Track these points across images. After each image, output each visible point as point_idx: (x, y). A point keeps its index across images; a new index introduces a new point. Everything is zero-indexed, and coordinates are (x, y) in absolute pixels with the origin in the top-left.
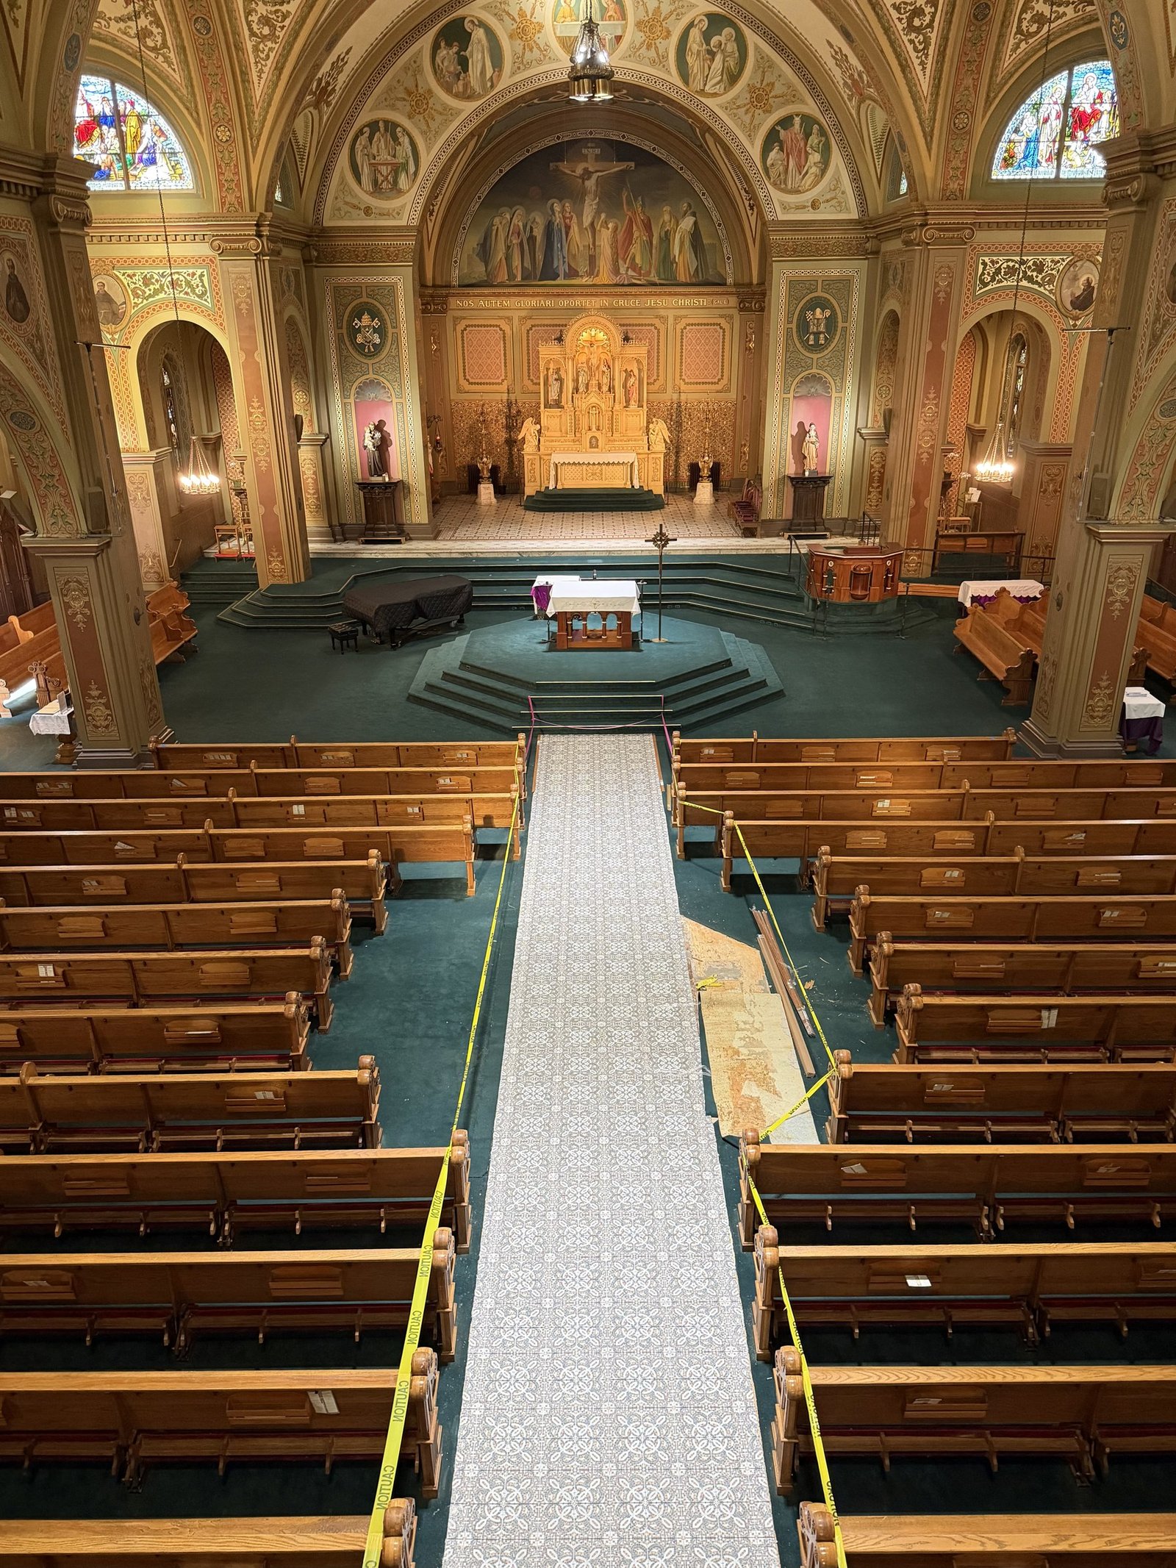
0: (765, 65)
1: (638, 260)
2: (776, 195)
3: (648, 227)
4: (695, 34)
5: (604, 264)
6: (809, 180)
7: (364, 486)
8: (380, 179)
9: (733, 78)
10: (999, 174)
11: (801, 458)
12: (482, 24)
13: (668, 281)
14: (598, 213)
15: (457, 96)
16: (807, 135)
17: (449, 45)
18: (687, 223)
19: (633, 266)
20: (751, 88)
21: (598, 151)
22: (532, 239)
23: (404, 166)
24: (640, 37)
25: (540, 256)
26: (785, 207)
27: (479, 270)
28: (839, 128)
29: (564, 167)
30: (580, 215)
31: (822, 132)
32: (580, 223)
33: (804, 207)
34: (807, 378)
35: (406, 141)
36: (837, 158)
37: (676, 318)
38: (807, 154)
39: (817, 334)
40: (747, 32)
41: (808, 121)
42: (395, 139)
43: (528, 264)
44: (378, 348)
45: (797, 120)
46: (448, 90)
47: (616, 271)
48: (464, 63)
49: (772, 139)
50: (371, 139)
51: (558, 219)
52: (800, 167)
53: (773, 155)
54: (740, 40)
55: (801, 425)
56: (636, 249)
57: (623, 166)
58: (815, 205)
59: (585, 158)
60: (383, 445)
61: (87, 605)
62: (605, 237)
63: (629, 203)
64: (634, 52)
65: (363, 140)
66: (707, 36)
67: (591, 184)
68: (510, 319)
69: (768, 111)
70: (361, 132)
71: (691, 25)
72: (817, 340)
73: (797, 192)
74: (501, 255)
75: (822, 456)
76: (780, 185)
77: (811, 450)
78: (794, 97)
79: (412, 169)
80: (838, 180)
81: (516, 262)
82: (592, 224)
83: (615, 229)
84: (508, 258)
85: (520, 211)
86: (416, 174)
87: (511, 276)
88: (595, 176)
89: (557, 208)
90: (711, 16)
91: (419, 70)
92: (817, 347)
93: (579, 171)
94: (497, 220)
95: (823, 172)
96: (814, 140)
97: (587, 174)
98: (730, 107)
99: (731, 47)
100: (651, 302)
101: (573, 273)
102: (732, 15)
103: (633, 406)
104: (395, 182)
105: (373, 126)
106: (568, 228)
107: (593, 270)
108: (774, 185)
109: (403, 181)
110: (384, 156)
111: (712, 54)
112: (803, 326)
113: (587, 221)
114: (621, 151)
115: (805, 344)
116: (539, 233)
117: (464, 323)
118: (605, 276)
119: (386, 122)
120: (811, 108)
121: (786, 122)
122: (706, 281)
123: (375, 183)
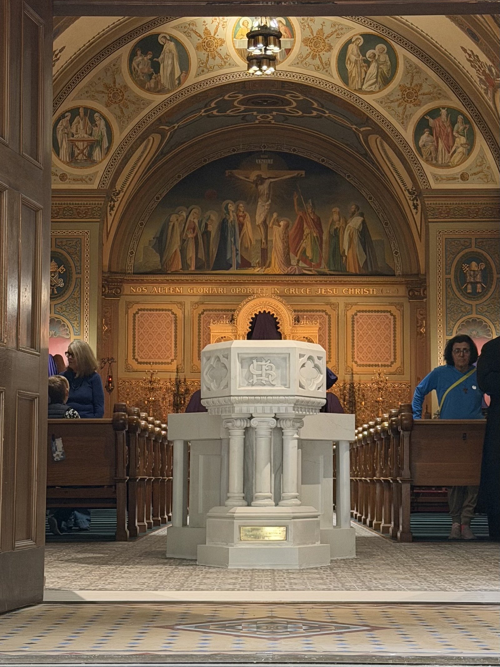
0: (413, 71)
1: (309, 254)
2: (428, 169)
3: (318, 225)
4: (353, 49)
5: (276, 258)
6: (457, 157)
8: (77, 152)
9: (386, 81)
12: (173, 39)
14: (270, 213)
15: (149, 90)
16: (453, 124)
17: (145, 53)
18: (356, 222)
19: (304, 258)
20: (402, 88)
21: (271, 161)
22: (206, 234)
23: (99, 143)
24: (306, 50)
25: (214, 249)
26: (437, 178)
27: (155, 260)
29: (239, 174)
30: (253, 214)
31: (466, 121)
32: (253, 221)
33: (454, 179)
34: (467, 322)
35: (102, 123)
36: (481, 142)
37: (347, 305)
38: (454, 137)
39: (474, 284)
40: (398, 48)
41: (453, 112)
42: (93, 121)
43: (201, 255)
44: (62, 290)
45: (444, 112)
46: (142, 85)
47: (287, 262)
48: (156, 67)
49: (423, 126)
50: (71, 121)
51: (232, 217)
53: (424, 138)
54: (392, 53)
56: (306, 244)
57: (295, 173)
58: (463, 177)
59: (258, 167)
62: (277, 232)
63: (300, 204)
64: (301, 61)
65: (64, 122)
66: (363, 50)
67: (264, 188)
68: (182, 304)
69: (418, 105)
70: (63, 116)
71: (349, 42)
72: (474, 289)
73: (448, 166)
74: (176, 247)
76: (432, 161)
78: (440, 95)
79: (105, 145)
80: (483, 157)
81: (191, 254)
82: (265, 222)
83: (287, 226)
84: (183, 250)
85: (196, 210)
86: (108, 149)
87: (185, 267)
88: (268, 182)
89: (231, 207)
90: (364, 35)
91: (118, 71)
92: (474, 295)
93: (253, 176)
94: (173, 217)
95: (469, 152)
96: (459, 126)
97: (260, 180)
98: (386, 101)
99: (384, 58)
100: (322, 290)
102: (384, 35)
104: (90, 155)
105: (75, 111)
106: (241, 225)
107: (265, 260)
108: (427, 161)
109: (96, 155)
110: (82, 134)
111: (368, 63)
112: (461, 277)
113: (259, 219)
115: (464, 293)
116: (213, 229)
117: (137, 306)
118: (276, 267)
119: (86, 109)
120: (455, 103)
121: (434, 113)
122: (375, 272)
123: (72, 155)
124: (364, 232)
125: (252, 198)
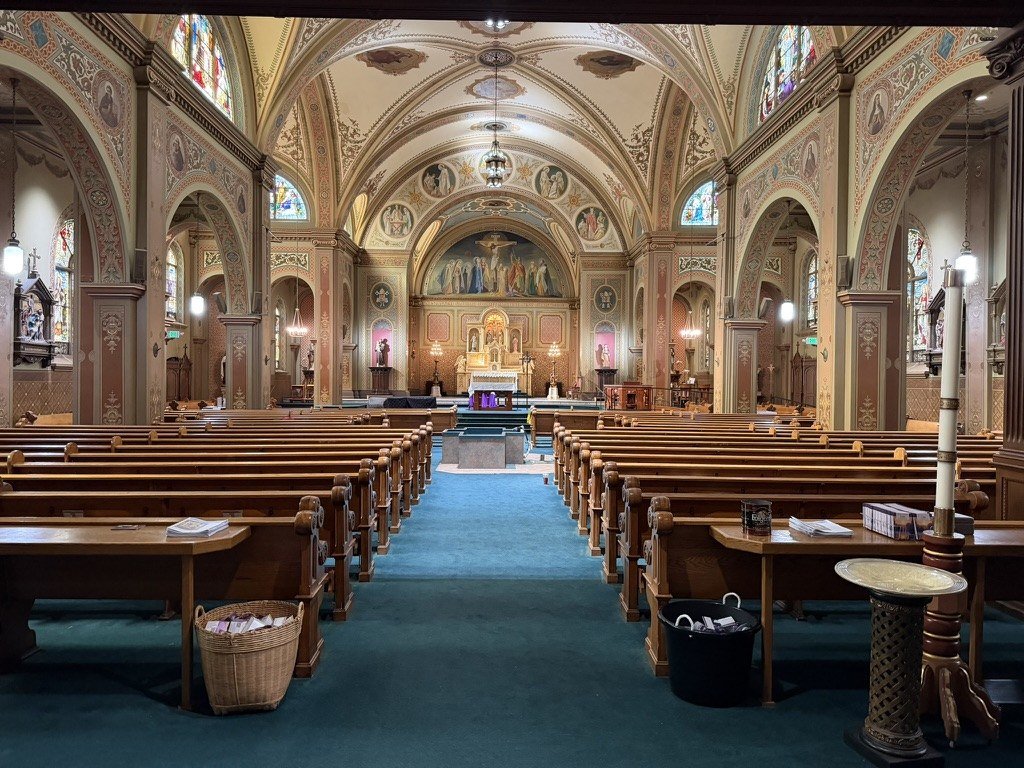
0: (576, 187)
1: (518, 285)
2: (583, 241)
3: (523, 270)
4: (544, 174)
5: (501, 287)
6: (599, 235)
8: (394, 229)
9: (562, 192)
10: (684, 222)
11: (601, 361)
12: (446, 167)
14: (499, 263)
15: (433, 196)
16: (597, 216)
17: (431, 175)
18: (543, 269)
19: (515, 287)
20: (570, 196)
21: (499, 236)
22: (465, 274)
23: (406, 224)
24: (519, 174)
25: (469, 282)
26: (588, 247)
27: (439, 288)
28: (611, 215)
29: (482, 243)
30: (490, 265)
31: (604, 215)
32: (490, 268)
33: (597, 247)
34: (602, 324)
35: (408, 214)
36: (611, 225)
37: (537, 312)
38: (597, 224)
39: (606, 304)
40: (568, 174)
41: (597, 210)
42: (403, 212)
43: (463, 285)
44: (387, 305)
45: (592, 210)
46: (430, 193)
47: (507, 290)
48: (437, 182)
49: (580, 217)
50: (391, 212)
51: (479, 265)
52: (594, 230)
53: (581, 224)
54: (565, 177)
55: (600, 346)
56: (517, 280)
57: (511, 243)
58: (602, 246)
59: (492, 239)
60: (385, 350)
61: (245, 349)
62: (502, 275)
63: (514, 259)
64: (515, 181)
65: (387, 212)
66: (549, 175)
67: (495, 251)
68: (453, 311)
69: (578, 206)
70: (387, 209)
71: (542, 170)
72: (606, 306)
73: (593, 240)
74: (449, 281)
75: (612, 360)
76: (585, 237)
77: (605, 357)
78: (590, 201)
79: (410, 226)
80: (612, 235)
81: (457, 284)
82: (495, 268)
83: (507, 271)
84: (453, 282)
85: (460, 261)
86: (412, 227)
87: (454, 292)
88: (496, 248)
89: (478, 260)
90: (551, 167)
91: (417, 184)
92: (606, 309)
93: (490, 244)
94: (448, 265)
95: (605, 232)
96: (600, 218)
97: (493, 246)
98: (561, 204)
99: (561, 179)
100: (525, 305)
102: (561, 167)
103: (516, 352)
104: (402, 231)
105: (393, 206)
106: (483, 270)
107: (495, 289)
108: (583, 237)
109: (405, 231)
110: (397, 220)
111: (552, 182)
112: (599, 300)
113: (493, 268)
114: (509, 236)
115: (600, 308)
116: (469, 272)
117: (429, 312)
118: (501, 293)
119: (400, 205)
120: (599, 205)
121: (587, 210)
122: (552, 295)
123: (392, 231)
124: (547, 275)
125: (489, 256)
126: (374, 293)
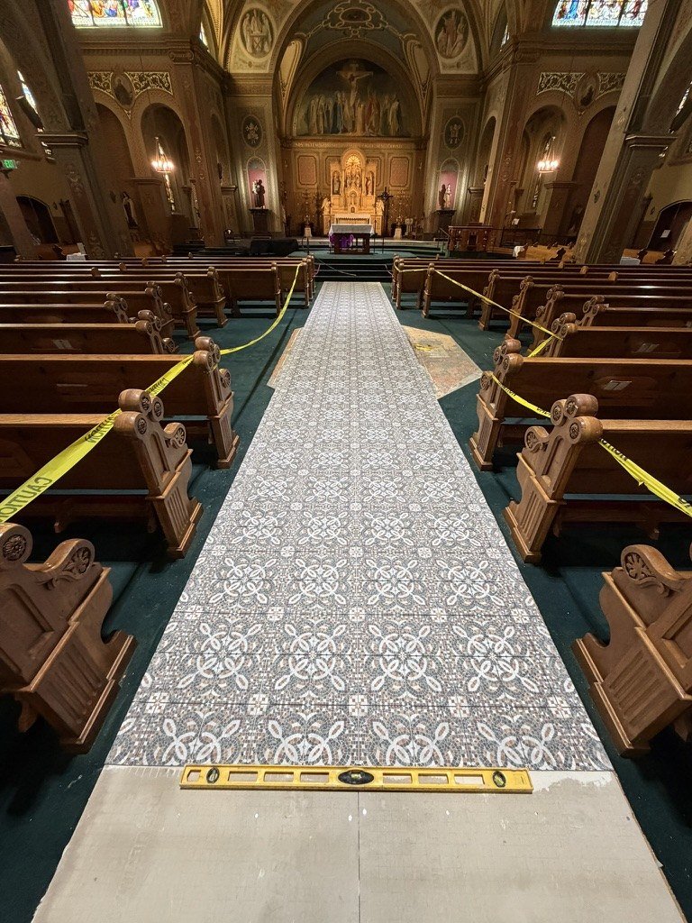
1: (374, 124)
3: (378, 107)
5: (359, 127)
6: (457, 50)
7: (253, 211)
8: (256, 45)
10: (557, 22)
11: (442, 202)
13: (385, 135)
14: (356, 100)
16: (458, 23)
18: (396, 105)
19: (371, 127)
21: (357, 65)
22: (328, 112)
23: (267, 37)
25: (331, 121)
26: (445, 66)
28: (472, 18)
29: (343, 74)
30: (349, 101)
32: (349, 105)
33: (453, 66)
34: (448, 162)
35: (267, 22)
37: (389, 154)
38: (457, 34)
39: (454, 138)
41: (459, 13)
42: (262, 21)
43: (326, 126)
44: (258, 141)
45: (453, 14)
47: (364, 129)
49: (441, 25)
50: (250, 20)
51: (339, 102)
52: (453, 43)
53: (441, 34)
55: (444, 186)
56: (372, 118)
57: (368, 74)
58: (458, 65)
59: (350, 69)
60: (261, 191)
62: (360, 111)
63: (371, 94)
65: (246, 22)
67: (354, 83)
68: (318, 153)
69: (441, 8)
70: (245, 17)
72: (454, 141)
73: (451, 57)
74: (314, 120)
75: (452, 202)
76: (443, 53)
77: (448, 198)
79: (270, 40)
80: (470, 51)
81: (321, 125)
82: (354, 105)
83: (364, 108)
84: (318, 121)
85: (323, 97)
86: (272, 41)
87: (319, 132)
88: (356, 79)
89: (339, 96)
92: (453, 146)
93: (349, 76)
94: (313, 102)
95: (464, 45)
96: (460, 26)
97: (352, 78)
100: (378, 146)
101: (345, 131)
103: (370, 194)
104: (263, 47)
105: (251, 12)
106: (343, 107)
107: (354, 130)
108: (441, 53)
109: (266, 48)
110: (257, 32)
112: (448, 133)
113: (352, 103)
114: (367, 65)
115: (448, 143)
116: (331, 108)
117: (299, 154)
118: (359, 133)
119: (257, 10)
120: (460, 6)
121: (448, 15)
122: (402, 135)
123: (253, 47)
124: (399, 111)
125: (348, 91)
126: (244, 129)
